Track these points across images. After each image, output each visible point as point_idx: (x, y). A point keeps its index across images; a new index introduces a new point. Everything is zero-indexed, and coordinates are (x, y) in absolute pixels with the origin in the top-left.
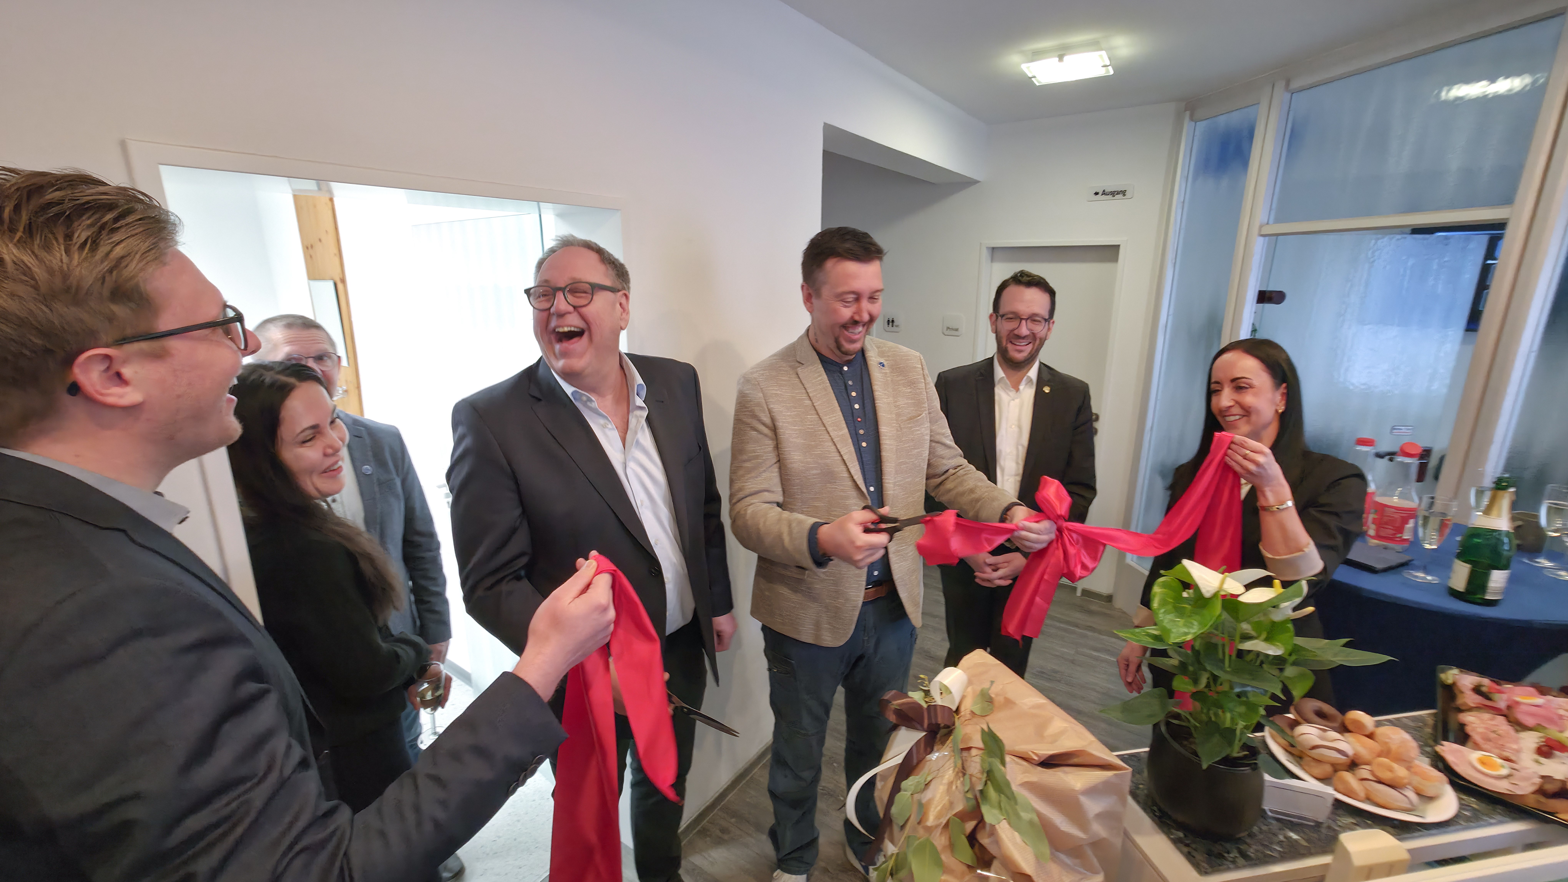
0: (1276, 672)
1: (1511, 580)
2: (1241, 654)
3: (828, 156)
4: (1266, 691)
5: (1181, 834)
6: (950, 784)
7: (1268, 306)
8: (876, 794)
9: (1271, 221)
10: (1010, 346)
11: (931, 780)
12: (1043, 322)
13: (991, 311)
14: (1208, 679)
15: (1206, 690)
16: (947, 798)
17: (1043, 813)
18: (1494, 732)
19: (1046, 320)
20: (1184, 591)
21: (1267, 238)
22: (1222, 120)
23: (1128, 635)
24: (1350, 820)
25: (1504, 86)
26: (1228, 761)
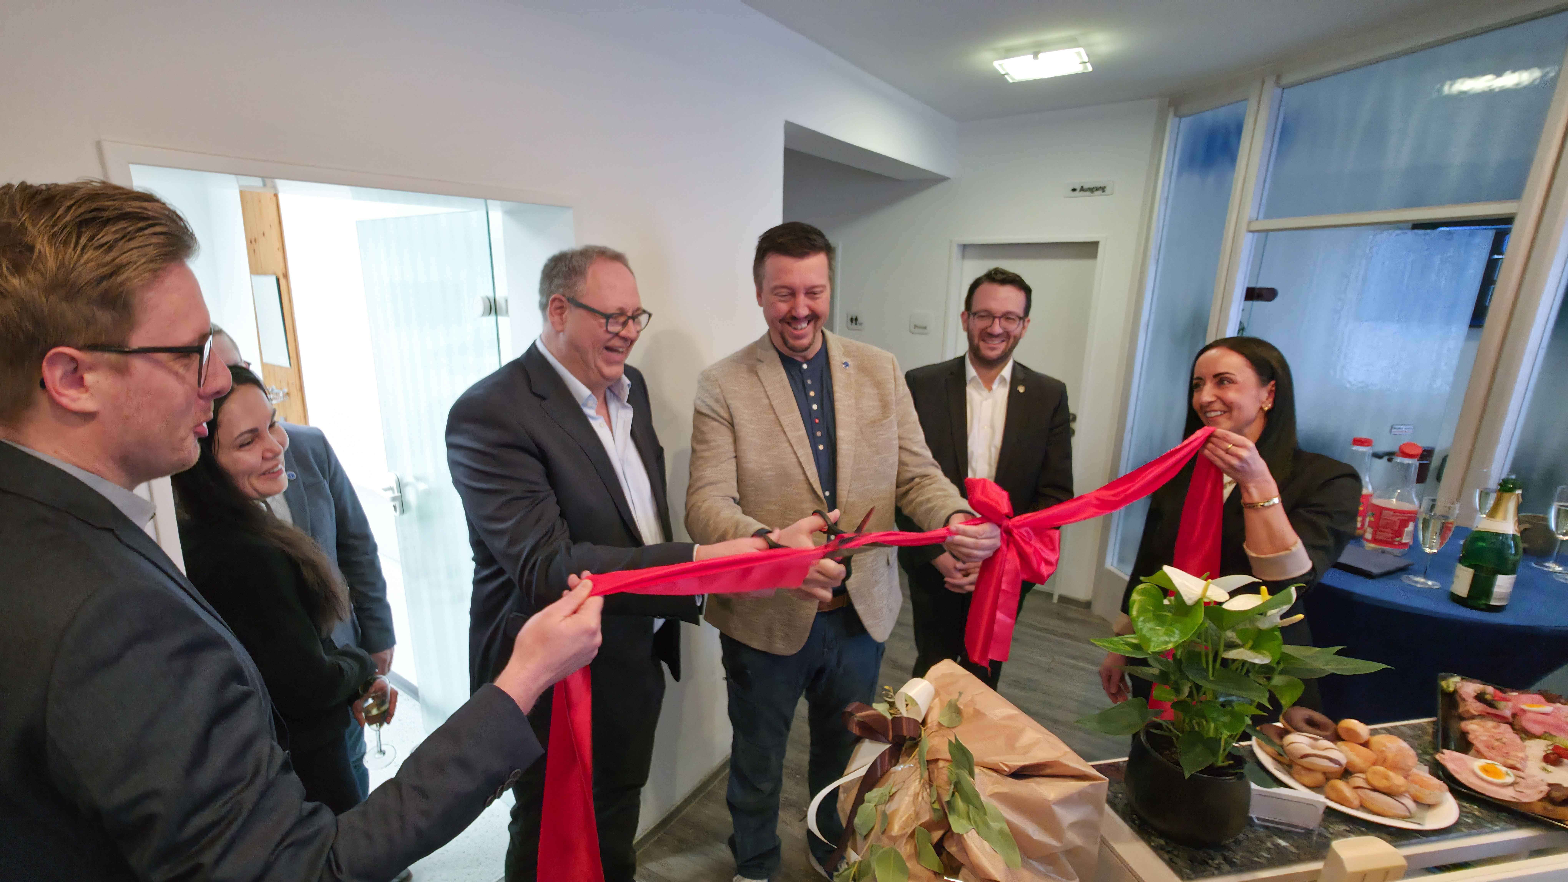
0: (1263, 681)
1: (1517, 585)
2: (1225, 662)
3: (789, 154)
4: (1252, 702)
5: (1162, 842)
6: (916, 795)
7: (1258, 305)
8: (839, 805)
9: (1261, 217)
10: (982, 345)
11: (896, 792)
12: (1017, 320)
13: (962, 308)
14: (1191, 687)
15: (1189, 700)
16: (913, 809)
17: (1015, 823)
18: (1498, 740)
19: (1020, 318)
20: (1165, 598)
21: (1256, 234)
22: (1208, 116)
23: (1105, 644)
24: (1342, 827)
25: (1510, 80)
26: (1212, 770)
